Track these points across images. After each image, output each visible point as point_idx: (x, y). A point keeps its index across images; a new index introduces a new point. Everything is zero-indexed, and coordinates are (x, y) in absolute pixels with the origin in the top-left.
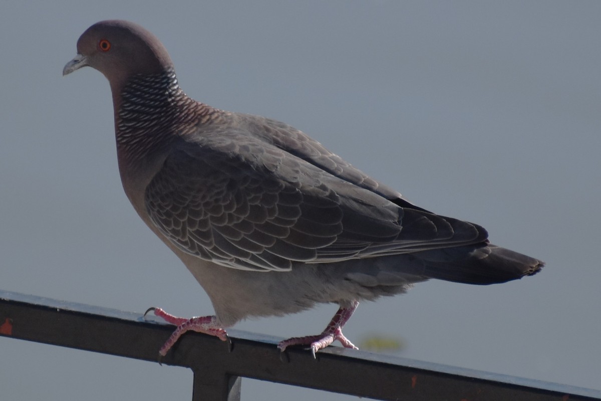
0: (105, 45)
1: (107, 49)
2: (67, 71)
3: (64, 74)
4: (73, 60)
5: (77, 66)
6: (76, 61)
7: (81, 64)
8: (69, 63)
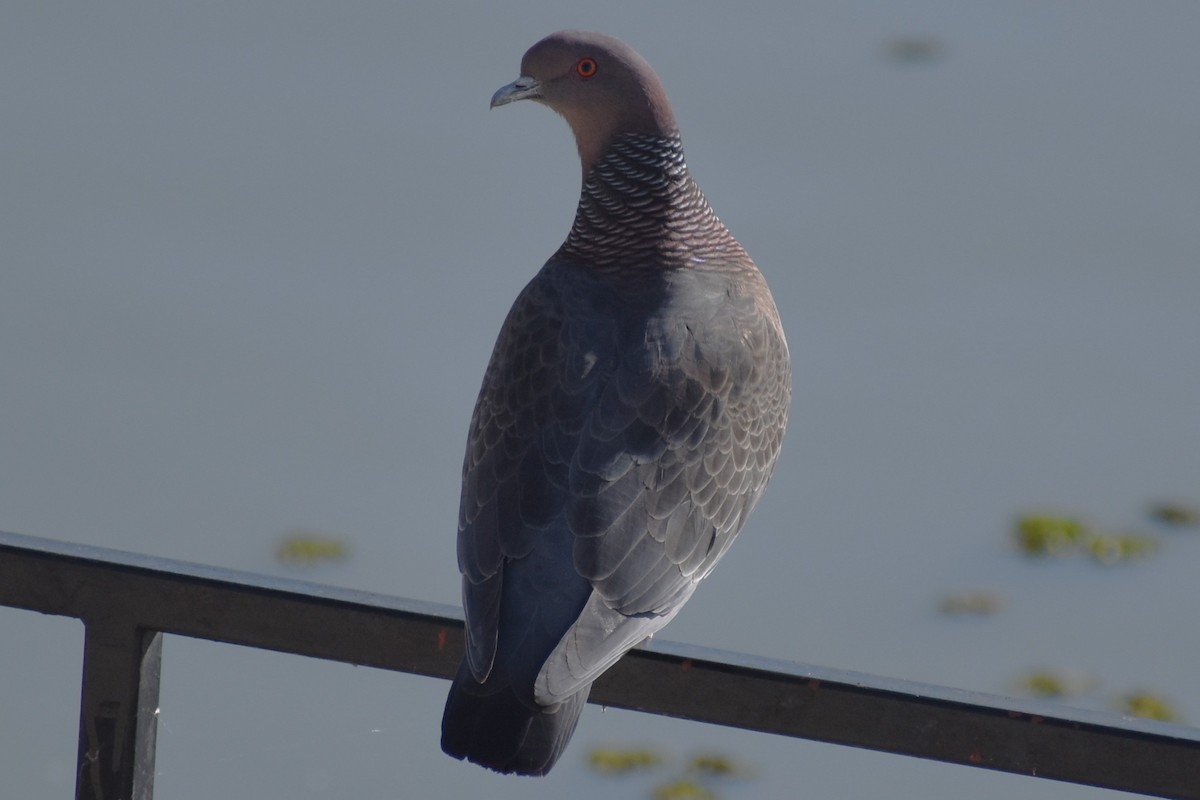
0: (586, 67)
1: (589, 73)
2: (497, 100)
3: (494, 103)
4: (514, 83)
5: (521, 94)
6: (519, 87)
7: (528, 93)
8: (505, 88)
